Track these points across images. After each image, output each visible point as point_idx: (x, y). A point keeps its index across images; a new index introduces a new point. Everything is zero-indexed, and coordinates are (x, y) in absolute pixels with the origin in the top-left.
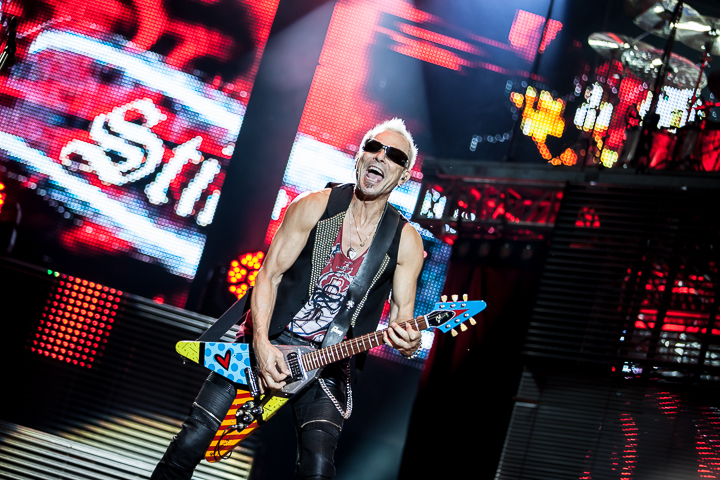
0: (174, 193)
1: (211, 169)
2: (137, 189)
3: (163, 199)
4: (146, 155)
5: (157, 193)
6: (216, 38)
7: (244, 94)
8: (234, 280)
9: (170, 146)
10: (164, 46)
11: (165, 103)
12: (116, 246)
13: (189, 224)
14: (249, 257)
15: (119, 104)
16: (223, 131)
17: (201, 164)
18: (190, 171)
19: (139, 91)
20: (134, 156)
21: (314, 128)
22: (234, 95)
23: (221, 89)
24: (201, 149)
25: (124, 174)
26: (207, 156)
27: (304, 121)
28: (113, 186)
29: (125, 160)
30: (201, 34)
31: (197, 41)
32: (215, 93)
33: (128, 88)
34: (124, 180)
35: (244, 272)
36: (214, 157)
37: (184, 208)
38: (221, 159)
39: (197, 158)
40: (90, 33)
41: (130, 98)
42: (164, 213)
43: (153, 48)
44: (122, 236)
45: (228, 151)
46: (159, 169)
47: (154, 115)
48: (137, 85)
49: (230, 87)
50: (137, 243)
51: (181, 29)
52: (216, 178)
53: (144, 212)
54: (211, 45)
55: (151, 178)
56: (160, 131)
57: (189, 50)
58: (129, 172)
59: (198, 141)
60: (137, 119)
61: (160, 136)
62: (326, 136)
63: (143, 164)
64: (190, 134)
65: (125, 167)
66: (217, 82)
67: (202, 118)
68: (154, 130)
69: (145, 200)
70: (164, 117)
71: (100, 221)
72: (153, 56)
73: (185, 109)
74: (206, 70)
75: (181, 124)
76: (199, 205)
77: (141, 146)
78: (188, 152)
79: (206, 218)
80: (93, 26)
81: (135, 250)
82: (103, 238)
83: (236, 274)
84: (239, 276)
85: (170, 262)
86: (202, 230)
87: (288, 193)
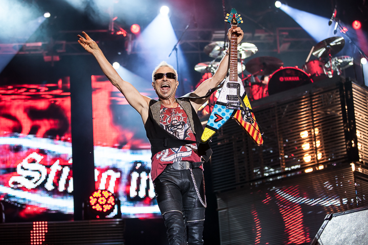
0: (56, 184)
1: (66, 170)
2: (42, 187)
3: (53, 188)
4: (41, 173)
5: (49, 186)
6: (52, 122)
7: (69, 139)
8: (93, 204)
9: (48, 167)
10: (34, 131)
11: (41, 152)
12: (41, 211)
13: (65, 193)
14: (95, 193)
15: (24, 158)
16: (66, 155)
17: (62, 170)
18: (59, 174)
19: (30, 151)
20: (36, 175)
21: (99, 143)
22: (66, 140)
23: (60, 140)
24: (60, 165)
25: (35, 183)
26: (63, 166)
27: (95, 141)
28: (32, 189)
29: (33, 178)
30: (46, 122)
31: (45, 125)
32: (58, 142)
33: (25, 151)
34: (35, 186)
35: (96, 199)
36: (66, 166)
37: (61, 188)
38: (69, 165)
39: (60, 168)
40: (5, 135)
41: (28, 154)
42: (55, 192)
43: (30, 133)
44: (42, 206)
45: (71, 162)
46: (47, 177)
47: (39, 158)
48: (28, 149)
49: (63, 138)
50: (49, 207)
51: (38, 122)
52: (69, 173)
53: (47, 195)
54: (51, 125)
55: (45, 181)
56: (43, 163)
57: (43, 130)
58: (36, 182)
59: (58, 162)
60: (34, 161)
61: (43, 165)
62: (105, 144)
63: (40, 177)
64: (54, 160)
65: (34, 180)
66: (58, 138)
67: (57, 153)
68: (40, 163)
69: (46, 190)
70: (42, 157)
71: (32, 203)
72: (31, 136)
73: (49, 152)
74: (52, 134)
75: (49, 157)
76: (67, 185)
77: (38, 171)
78: (56, 167)
79: (71, 189)
80: (5, 132)
81: (49, 210)
82: (35, 209)
83: (93, 201)
84: (94, 202)
85: (63, 210)
86: (71, 194)
87: (98, 170)
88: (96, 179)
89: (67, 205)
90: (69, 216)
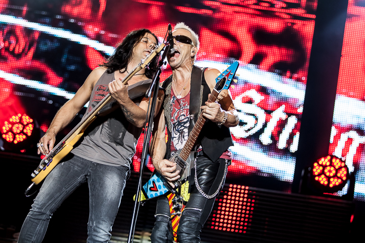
0: (275, 137)
1: (293, 121)
2: (255, 138)
3: (270, 141)
4: (257, 119)
5: (266, 139)
6: (284, 51)
7: (304, 78)
8: (316, 173)
9: (269, 112)
10: (257, 60)
11: (263, 90)
12: (248, 170)
13: (285, 152)
14: (323, 159)
15: (238, 95)
16: (296, 100)
17: (287, 120)
18: (282, 124)
19: (248, 86)
20: (250, 121)
21: (344, 90)
22: (298, 80)
23: (291, 77)
24: (285, 112)
25: (247, 131)
26: (289, 115)
27: (339, 87)
28: (242, 139)
29: (246, 124)
30: (276, 50)
31: (274, 55)
32: (288, 80)
33: (241, 85)
34: (247, 135)
35: (321, 168)
36: (293, 114)
37: (282, 144)
38: (297, 115)
39: (284, 117)
40: (217, 59)
41: (243, 90)
42: (272, 148)
43: (252, 62)
44: (251, 164)
45: (300, 110)
46: (265, 125)
47: (258, 97)
48: (246, 83)
49: (296, 76)
50: (260, 167)
51: (264, 49)
52: (296, 126)
53: (261, 150)
54: (281, 55)
55: (261, 131)
56: (262, 105)
57: (270, 60)
58: (249, 130)
59: (283, 107)
60: (250, 101)
61: (262, 108)
62: (352, 94)
63: (256, 124)
64: (279, 104)
65: (246, 127)
66: (288, 74)
67: (283, 95)
68: (259, 105)
69: (261, 143)
70: (263, 98)
71: (238, 158)
72: (252, 66)
73: (273, 92)
74: (280, 69)
75: (272, 99)
76: (290, 141)
77: (253, 115)
78: (279, 114)
79: (294, 148)
80: (218, 56)
81: (259, 171)
82: (241, 167)
83: (317, 170)
84: (319, 171)
85: (279, 175)
86: (293, 155)
87: (336, 127)
88: (332, 140)
89: (285, 169)
90: (286, 183)
